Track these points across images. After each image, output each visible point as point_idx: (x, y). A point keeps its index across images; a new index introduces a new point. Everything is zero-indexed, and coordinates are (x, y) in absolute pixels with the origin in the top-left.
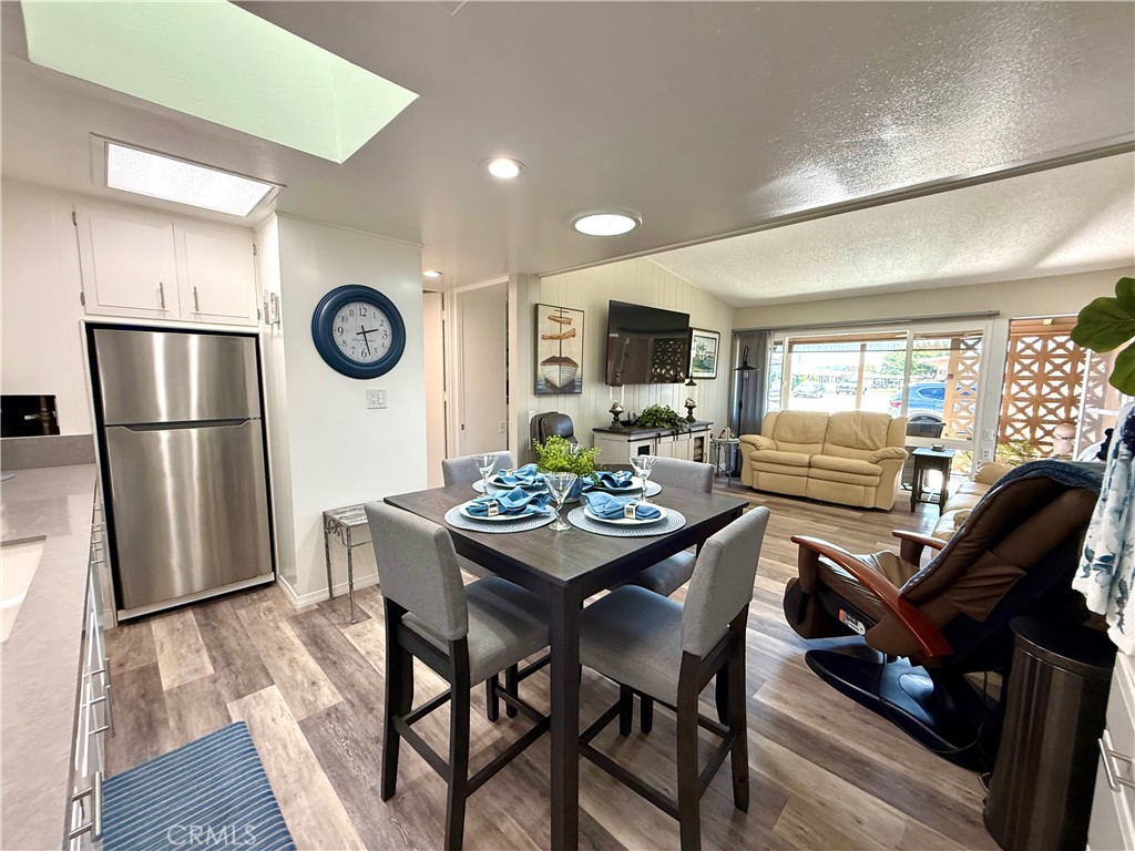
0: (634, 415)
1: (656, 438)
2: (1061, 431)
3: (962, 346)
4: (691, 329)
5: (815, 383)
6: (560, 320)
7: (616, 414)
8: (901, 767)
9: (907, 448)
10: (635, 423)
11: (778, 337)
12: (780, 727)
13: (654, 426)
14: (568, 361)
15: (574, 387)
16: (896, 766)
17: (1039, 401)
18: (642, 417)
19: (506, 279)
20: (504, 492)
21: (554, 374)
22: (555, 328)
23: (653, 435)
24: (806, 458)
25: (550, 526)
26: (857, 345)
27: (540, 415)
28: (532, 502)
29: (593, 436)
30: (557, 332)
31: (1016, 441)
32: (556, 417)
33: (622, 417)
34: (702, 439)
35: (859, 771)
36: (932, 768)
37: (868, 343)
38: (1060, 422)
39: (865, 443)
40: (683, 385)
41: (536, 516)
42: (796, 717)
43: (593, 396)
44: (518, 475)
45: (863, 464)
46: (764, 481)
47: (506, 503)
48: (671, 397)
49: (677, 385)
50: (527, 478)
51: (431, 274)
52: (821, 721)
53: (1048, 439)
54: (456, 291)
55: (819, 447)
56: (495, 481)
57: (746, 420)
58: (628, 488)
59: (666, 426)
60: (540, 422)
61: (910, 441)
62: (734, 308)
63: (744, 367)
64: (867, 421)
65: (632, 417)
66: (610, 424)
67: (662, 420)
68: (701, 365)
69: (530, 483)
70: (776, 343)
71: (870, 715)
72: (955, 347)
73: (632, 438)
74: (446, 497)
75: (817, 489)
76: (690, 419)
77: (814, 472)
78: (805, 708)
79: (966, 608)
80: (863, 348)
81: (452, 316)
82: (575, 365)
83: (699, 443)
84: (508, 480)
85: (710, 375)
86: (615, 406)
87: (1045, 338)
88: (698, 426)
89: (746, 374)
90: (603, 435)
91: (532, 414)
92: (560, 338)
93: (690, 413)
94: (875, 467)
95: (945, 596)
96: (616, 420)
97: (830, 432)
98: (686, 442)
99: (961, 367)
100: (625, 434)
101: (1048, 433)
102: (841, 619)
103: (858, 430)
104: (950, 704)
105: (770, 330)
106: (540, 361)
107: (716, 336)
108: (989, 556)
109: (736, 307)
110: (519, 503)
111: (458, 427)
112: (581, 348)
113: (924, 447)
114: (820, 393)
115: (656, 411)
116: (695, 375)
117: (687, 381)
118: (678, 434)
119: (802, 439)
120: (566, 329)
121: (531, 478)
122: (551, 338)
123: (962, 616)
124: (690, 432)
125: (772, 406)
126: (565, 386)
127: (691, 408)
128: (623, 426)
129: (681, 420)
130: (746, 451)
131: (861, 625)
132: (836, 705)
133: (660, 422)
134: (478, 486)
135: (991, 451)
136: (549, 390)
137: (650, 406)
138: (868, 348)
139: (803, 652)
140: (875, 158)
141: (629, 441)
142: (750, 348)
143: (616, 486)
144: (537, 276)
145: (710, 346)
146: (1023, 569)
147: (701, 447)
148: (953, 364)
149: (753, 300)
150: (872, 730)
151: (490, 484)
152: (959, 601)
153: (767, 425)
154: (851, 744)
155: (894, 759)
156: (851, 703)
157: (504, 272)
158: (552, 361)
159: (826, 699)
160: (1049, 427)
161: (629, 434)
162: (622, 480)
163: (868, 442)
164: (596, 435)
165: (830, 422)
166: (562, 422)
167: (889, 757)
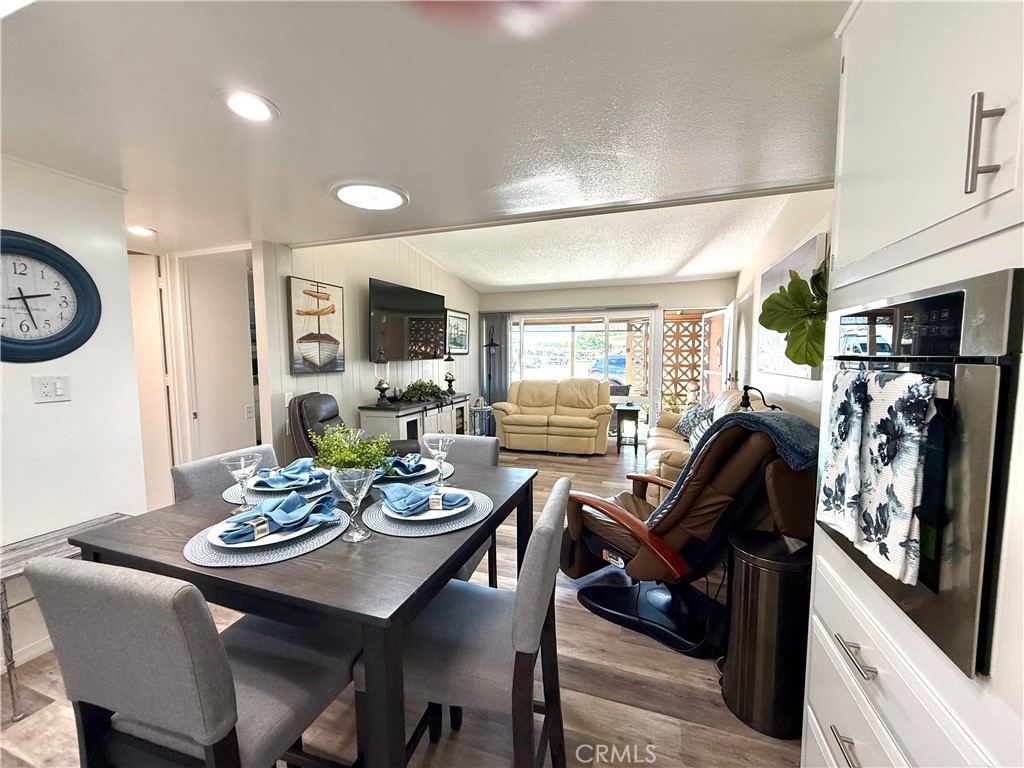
0: (400, 391)
1: (422, 412)
2: (691, 386)
3: (634, 329)
4: (446, 310)
5: (533, 356)
6: (317, 296)
7: (383, 391)
8: (666, 675)
9: (611, 405)
10: (401, 399)
11: (515, 318)
12: (573, 672)
13: (420, 400)
14: (327, 338)
15: (336, 365)
16: (661, 676)
17: (677, 366)
18: (408, 392)
19: (248, 246)
20: (274, 501)
21: (314, 352)
22: (312, 304)
23: (420, 409)
24: (544, 419)
25: (344, 538)
26: (569, 326)
27: (300, 397)
28: (316, 510)
29: (359, 414)
30: (314, 308)
31: (668, 395)
32: (315, 397)
33: (389, 394)
34: (462, 409)
35: (639, 692)
36: (683, 667)
37: (576, 326)
38: (689, 381)
39: (584, 403)
40: (441, 361)
41: (324, 527)
42: (583, 658)
43: (356, 375)
44: (287, 474)
45: (585, 420)
46: (515, 441)
47: (280, 518)
48: (432, 372)
49: (435, 361)
50: (301, 476)
51: (140, 231)
52: (600, 655)
53: (683, 392)
54: (178, 255)
55: (552, 409)
56: (256, 486)
57: (494, 388)
58: (422, 473)
59: (432, 400)
60: (300, 405)
61: (613, 399)
62: (480, 294)
63: (491, 344)
64: (585, 386)
65: (398, 393)
66: (376, 402)
67: (427, 394)
68: (455, 343)
69: (305, 483)
70: (515, 324)
71: (634, 636)
72: (630, 329)
73: (401, 414)
74: (183, 518)
75: (555, 443)
76: (451, 391)
77: (552, 429)
78: (588, 645)
79: (695, 532)
80: (573, 329)
81: (174, 285)
82: (336, 342)
83: (460, 413)
84: (275, 481)
85: (462, 351)
86: (380, 383)
87: (678, 324)
88: (459, 397)
89: (493, 350)
90: (369, 413)
91: (289, 396)
92: (318, 314)
93: (450, 386)
94: (594, 422)
95: (681, 525)
96: (383, 396)
97: (561, 396)
98: (449, 413)
99: (634, 344)
100: (393, 410)
101: (684, 388)
102: (604, 558)
103: (579, 393)
104: (684, 609)
105: (509, 313)
106: (295, 339)
107: (467, 317)
108: (710, 489)
109: (482, 293)
110: (298, 514)
111: (188, 416)
112: (342, 325)
113: (621, 402)
114: (538, 364)
115: (421, 386)
116: (452, 351)
117: (446, 357)
118: (442, 406)
119: (539, 404)
120: (324, 304)
121: (305, 476)
122: (308, 313)
123: (693, 539)
124: (452, 403)
125: (514, 377)
126: (326, 365)
127: (450, 382)
128: (389, 402)
129: (444, 393)
130: (497, 415)
131: (620, 560)
132: (608, 634)
133: (425, 396)
134: (232, 494)
135: (659, 405)
136: (308, 369)
137: (414, 381)
138: (576, 329)
139: (574, 592)
140: (609, 172)
141: (398, 417)
142: (495, 327)
143: (409, 473)
144: (288, 247)
145: (462, 326)
146: (731, 496)
147: (462, 416)
148: (629, 340)
149: (494, 286)
150: (639, 649)
151: (249, 490)
152: (692, 528)
153: (513, 393)
154: (627, 668)
155: (659, 670)
156: (618, 628)
157: (247, 237)
158: (310, 338)
159: (601, 632)
160: (683, 384)
161: (398, 410)
162: (412, 464)
163: (586, 402)
164: (363, 413)
165: (559, 388)
166: (325, 403)
167: (656, 670)
